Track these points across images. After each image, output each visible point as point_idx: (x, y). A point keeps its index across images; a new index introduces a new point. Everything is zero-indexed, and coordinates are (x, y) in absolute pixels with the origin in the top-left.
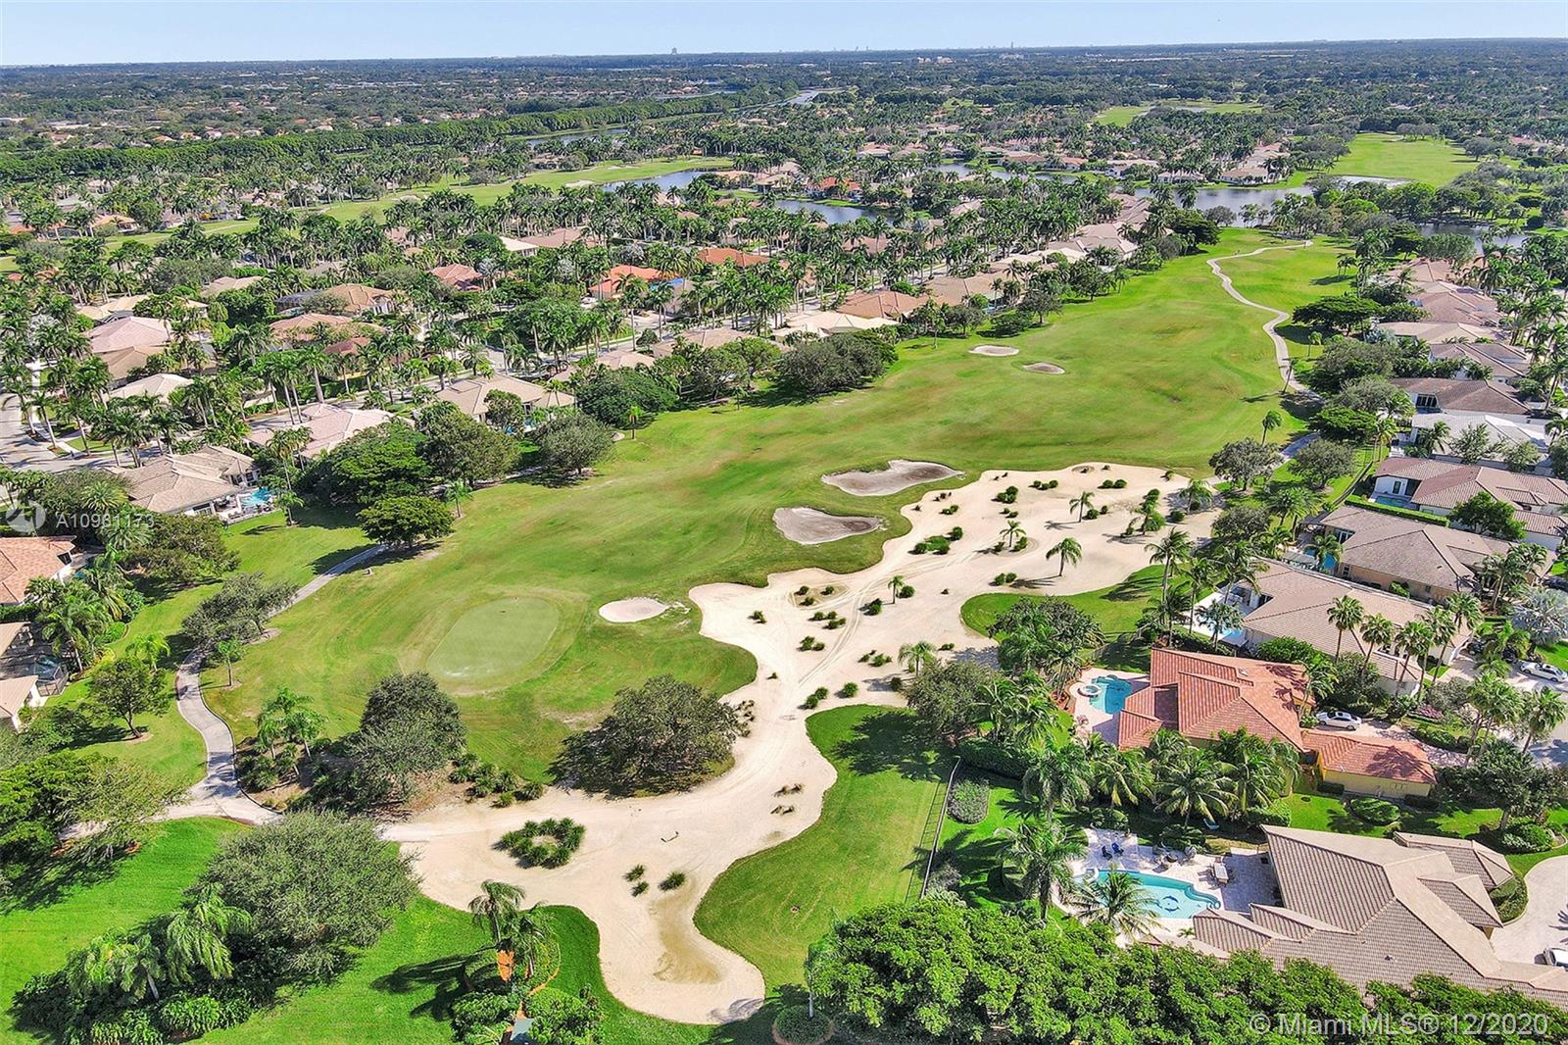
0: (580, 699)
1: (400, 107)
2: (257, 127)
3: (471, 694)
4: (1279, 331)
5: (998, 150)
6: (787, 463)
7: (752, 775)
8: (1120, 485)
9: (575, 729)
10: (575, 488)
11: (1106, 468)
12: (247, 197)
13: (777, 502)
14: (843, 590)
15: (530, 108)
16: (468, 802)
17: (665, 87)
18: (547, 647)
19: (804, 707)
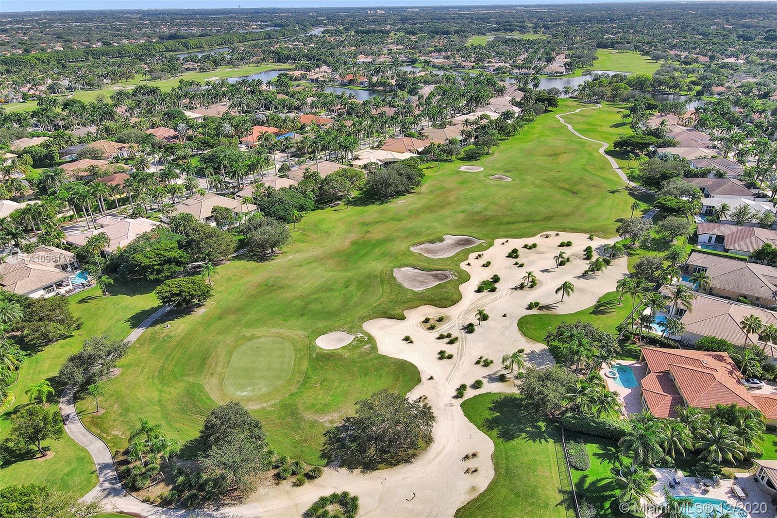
0: (325, 405)
1: (99, 37)
2: (19, 49)
3: (258, 407)
4: (608, 153)
5: (427, 58)
6: (386, 240)
7: (444, 447)
8: (569, 244)
9: (328, 426)
10: (273, 262)
11: (557, 235)
12: (24, 89)
13: (392, 265)
14: (448, 318)
15: (172, 37)
16: (277, 484)
17: (243, 26)
18: (294, 370)
19: (456, 397)
